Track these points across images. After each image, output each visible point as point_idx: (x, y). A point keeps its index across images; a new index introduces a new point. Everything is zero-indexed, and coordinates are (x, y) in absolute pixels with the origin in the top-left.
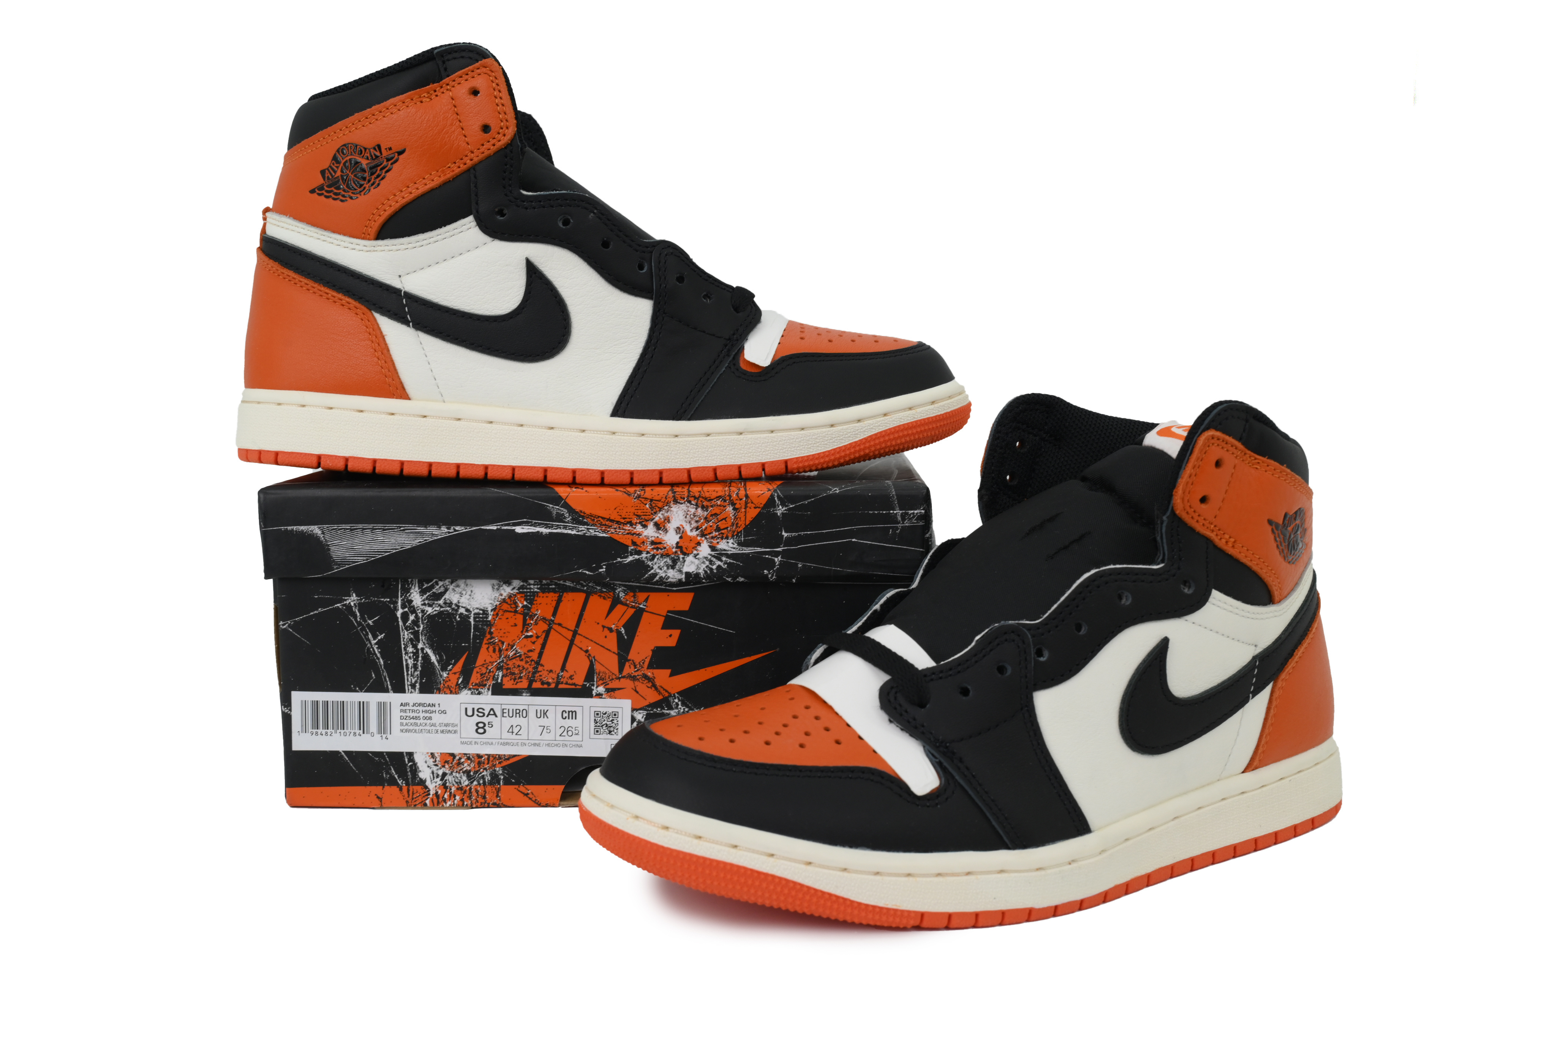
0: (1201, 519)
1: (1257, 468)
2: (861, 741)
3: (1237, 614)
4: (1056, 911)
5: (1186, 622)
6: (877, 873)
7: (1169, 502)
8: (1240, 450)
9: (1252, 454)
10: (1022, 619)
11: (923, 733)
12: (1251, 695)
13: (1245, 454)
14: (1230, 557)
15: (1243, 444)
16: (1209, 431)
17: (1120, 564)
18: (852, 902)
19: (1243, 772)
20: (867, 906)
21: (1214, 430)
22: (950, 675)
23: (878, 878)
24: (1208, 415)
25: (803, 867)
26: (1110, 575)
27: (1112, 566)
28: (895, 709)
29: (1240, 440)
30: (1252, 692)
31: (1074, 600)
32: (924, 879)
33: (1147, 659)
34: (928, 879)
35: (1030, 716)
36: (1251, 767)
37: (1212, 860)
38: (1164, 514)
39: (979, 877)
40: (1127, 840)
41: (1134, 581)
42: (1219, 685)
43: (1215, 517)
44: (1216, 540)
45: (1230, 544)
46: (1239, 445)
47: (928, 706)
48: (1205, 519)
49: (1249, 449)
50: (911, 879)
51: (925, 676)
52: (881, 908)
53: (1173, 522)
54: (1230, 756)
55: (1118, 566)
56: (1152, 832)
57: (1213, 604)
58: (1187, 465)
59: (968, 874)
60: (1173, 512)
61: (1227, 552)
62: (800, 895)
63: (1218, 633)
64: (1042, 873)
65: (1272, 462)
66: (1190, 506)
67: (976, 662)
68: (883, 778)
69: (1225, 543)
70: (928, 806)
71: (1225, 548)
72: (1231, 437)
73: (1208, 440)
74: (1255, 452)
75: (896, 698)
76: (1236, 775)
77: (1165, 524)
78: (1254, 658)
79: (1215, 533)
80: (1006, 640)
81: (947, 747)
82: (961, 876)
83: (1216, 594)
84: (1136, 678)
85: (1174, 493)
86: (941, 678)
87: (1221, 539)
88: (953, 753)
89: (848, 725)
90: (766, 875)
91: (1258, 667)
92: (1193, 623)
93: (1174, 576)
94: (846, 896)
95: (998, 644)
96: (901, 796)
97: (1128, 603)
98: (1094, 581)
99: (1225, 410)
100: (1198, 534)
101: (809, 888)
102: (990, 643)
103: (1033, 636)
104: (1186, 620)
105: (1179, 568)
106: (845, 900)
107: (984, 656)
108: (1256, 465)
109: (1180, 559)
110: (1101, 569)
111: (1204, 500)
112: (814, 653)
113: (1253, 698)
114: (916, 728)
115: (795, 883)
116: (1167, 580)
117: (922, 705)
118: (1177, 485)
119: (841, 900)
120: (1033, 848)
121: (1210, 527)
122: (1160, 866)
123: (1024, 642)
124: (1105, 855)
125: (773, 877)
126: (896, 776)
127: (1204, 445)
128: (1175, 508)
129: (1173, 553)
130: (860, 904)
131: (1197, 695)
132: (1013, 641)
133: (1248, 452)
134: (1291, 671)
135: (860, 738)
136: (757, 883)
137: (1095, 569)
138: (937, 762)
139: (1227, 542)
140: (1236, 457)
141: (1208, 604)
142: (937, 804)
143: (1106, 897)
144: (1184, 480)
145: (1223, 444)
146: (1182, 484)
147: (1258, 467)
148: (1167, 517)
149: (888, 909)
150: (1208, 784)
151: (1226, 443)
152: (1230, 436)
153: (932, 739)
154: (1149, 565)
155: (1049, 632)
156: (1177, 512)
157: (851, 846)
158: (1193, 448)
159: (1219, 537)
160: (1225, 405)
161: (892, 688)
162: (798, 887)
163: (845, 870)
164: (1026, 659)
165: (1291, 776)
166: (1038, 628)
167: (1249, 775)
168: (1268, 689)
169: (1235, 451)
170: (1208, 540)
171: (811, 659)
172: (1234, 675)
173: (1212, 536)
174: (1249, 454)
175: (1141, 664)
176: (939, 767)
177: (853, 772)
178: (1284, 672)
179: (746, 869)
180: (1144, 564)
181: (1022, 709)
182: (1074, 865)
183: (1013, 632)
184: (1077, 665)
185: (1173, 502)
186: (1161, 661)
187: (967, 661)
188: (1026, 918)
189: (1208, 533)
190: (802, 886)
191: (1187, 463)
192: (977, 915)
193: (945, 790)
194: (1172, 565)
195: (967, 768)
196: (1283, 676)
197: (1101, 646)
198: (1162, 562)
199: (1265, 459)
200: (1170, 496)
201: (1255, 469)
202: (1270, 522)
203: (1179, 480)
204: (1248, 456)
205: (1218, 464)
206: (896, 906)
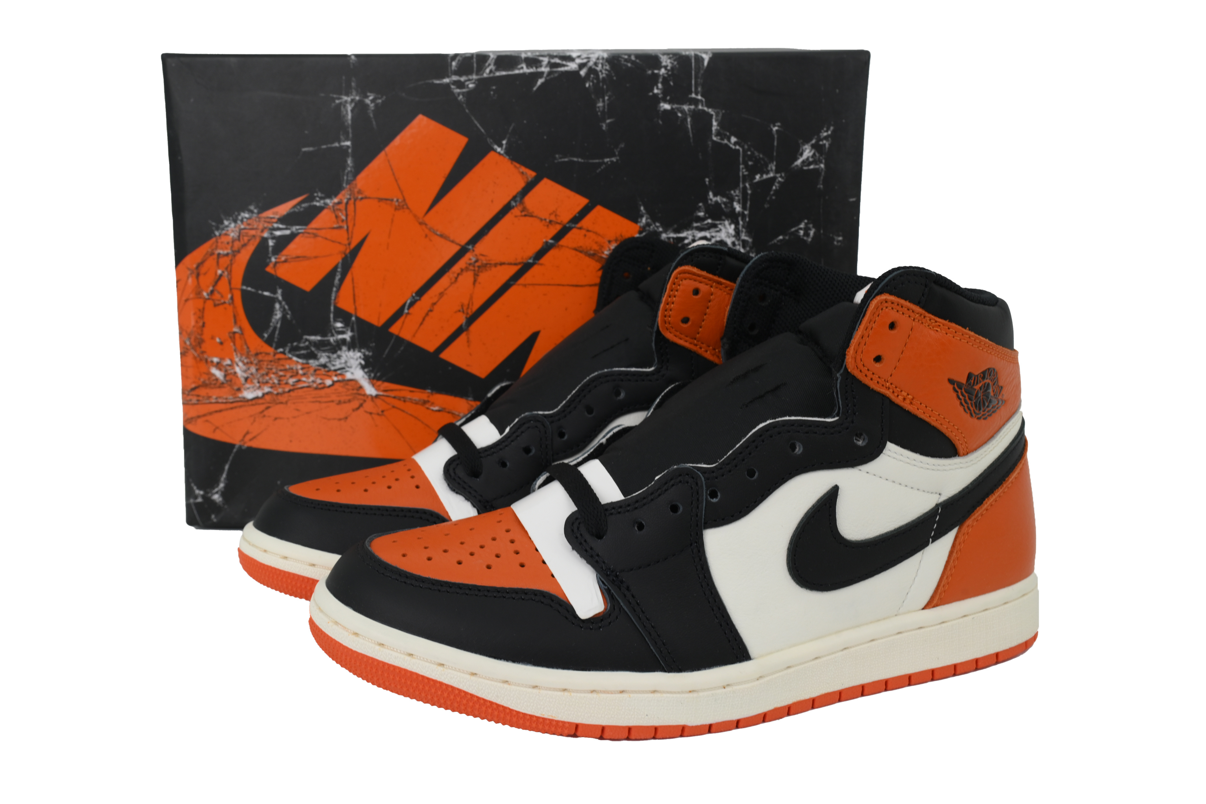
0: (875, 377)
1: (937, 331)
2: (544, 565)
3: (914, 465)
4: (710, 729)
5: (860, 471)
6: (535, 687)
7: (843, 361)
8: (918, 314)
9: (933, 317)
10: (700, 463)
11: (597, 562)
12: (931, 540)
13: (924, 317)
14: (908, 413)
15: (923, 307)
16: (883, 295)
17: (795, 416)
18: (511, 710)
19: (923, 609)
20: (525, 715)
21: (888, 295)
22: (628, 511)
23: (535, 691)
24: (883, 280)
25: (468, 676)
26: (784, 426)
27: (787, 418)
28: (577, 538)
29: (918, 303)
30: (932, 538)
31: (747, 447)
32: (579, 695)
33: (816, 505)
34: (583, 695)
35: (699, 551)
36: (931, 604)
37: (884, 687)
38: (838, 371)
39: (632, 695)
40: (789, 667)
41: (807, 433)
42: (895, 530)
43: (891, 376)
44: (893, 397)
45: (908, 401)
46: (917, 309)
47: (604, 537)
48: (879, 377)
49: (929, 312)
50: (566, 693)
51: (606, 510)
52: (538, 718)
53: (847, 379)
54: (908, 594)
55: (793, 418)
56: (817, 661)
57: (889, 456)
58: (860, 326)
59: (622, 692)
60: (846, 369)
61: (904, 408)
62: (465, 702)
63: (894, 482)
64: (694, 695)
65: (954, 325)
66: (863, 365)
67: (652, 500)
68: (552, 601)
69: (902, 400)
70: (591, 629)
71: (902, 404)
72: (907, 302)
73: (881, 303)
74: (936, 315)
75: (578, 528)
76: (915, 611)
77: (839, 381)
78: (937, 505)
79: (891, 390)
80: (680, 482)
81: (617, 576)
82: (615, 693)
83: (890, 447)
84: (804, 521)
85: (846, 352)
86: (619, 513)
87: (898, 396)
88: (622, 582)
89: (537, 550)
90: (435, 682)
91: (940, 515)
92: (867, 473)
93: (847, 428)
94: (505, 705)
95: (673, 485)
96: (567, 618)
97: (800, 452)
98: (767, 431)
99: (900, 275)
100: (873, 391)
101: (472, 696)
102: (666, 483)
103: (707, 479)
104: (860, 470)
105: (853, 422)
106: (505, 708)
107: (659, 495)
108: (937, 328)
109: (855, 414)
110: (777, 420)
111: (878, 359)
112: (538, 479)
113: (932, 542)
114: (592, 556)
115: (460, 691)
116: (840, 432)
117: (600, 537)
118: (850, 345)
119: (501, 708)
120: (688, 672)
121: (886, 384)
122: (826, 692)
123: (697, 484)
124: (761, 681)
125: (441, 683)
126: (565, 600)
127: (877, 307)
128: (847, 367)
129: (848, 408)
130: (518, 713)
131: (871, 539)
132: (687, 483)
133: (927, 314)
134: (980, 517)
135: (544, 562)
136: (427, 688)
137: (771, 420)
138: (605, 589)
139: (904, 399)
140: (914, 320)
141: (882, 455)
142: (600, 627)
143: (764, 718)
144: (856, 341)
145: (899, 308)
146: (854, 345)
147: (939, 330)
148: (841, 375)
149: (544, 719)
150: (884, 619)
151: (902, 307)
152: (906, 300)
153: (604, 568)
154: (825, 418)
155: (723, 475)
156: (849, 370)
157: (514, 661)
158: (866, 311)
159: (896, 394)
160: (902, 270)
161: (577, 519)
162: (463, 694)
163: (506, 682)
164: (698, 500)
165: (975, 613)
166: (713, 472)
167: (927, 612)
168: (951, 536)
169: (912, 314)
170: (883, 397)
171: (536, 484)
172: (913, 521)
173: (888, 393)
174: (929, 317)
175: (811, 508)
176: (607, 592)
177: (526, 594)
178: (970, 518)
179: (417, 675)
180: (819, 417)
181: (691, 545)
182: (728, 689)
183: (688, 475)
184: (747, 507)
185: (846, 361)
186: (830, 507)
187: (644, 498)
188: (680, 734)
189: (883, 391)
190: (466, 693)
191: (860, 325)
192: (630, 729)
193: (610, 615)
194: (846, 419)
195: (633, 596)
196: (969, 522)
197: (771, 490)
198: (838, 415)
199: (946, 322)
200: (844, 356)
201: (936, 331)
202: (951, 381)
203: (852, 341)
204: (928, 319)
205: (892, 326)
206: (552, 716)
